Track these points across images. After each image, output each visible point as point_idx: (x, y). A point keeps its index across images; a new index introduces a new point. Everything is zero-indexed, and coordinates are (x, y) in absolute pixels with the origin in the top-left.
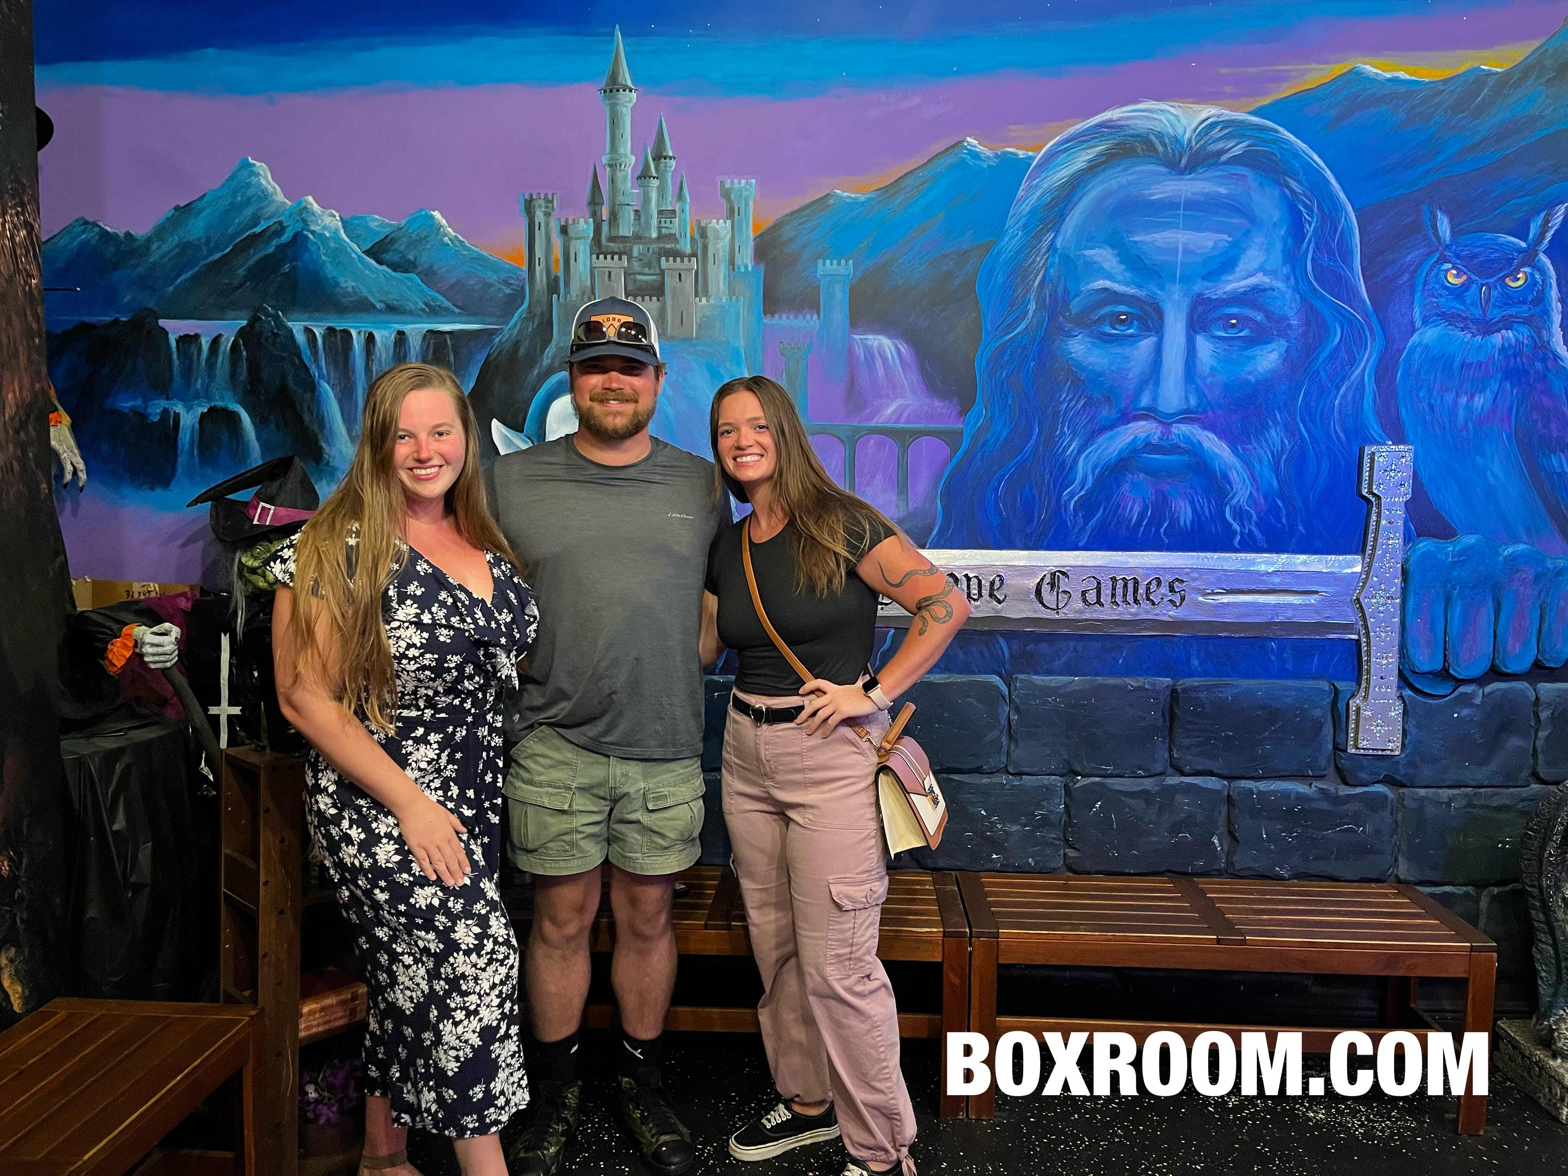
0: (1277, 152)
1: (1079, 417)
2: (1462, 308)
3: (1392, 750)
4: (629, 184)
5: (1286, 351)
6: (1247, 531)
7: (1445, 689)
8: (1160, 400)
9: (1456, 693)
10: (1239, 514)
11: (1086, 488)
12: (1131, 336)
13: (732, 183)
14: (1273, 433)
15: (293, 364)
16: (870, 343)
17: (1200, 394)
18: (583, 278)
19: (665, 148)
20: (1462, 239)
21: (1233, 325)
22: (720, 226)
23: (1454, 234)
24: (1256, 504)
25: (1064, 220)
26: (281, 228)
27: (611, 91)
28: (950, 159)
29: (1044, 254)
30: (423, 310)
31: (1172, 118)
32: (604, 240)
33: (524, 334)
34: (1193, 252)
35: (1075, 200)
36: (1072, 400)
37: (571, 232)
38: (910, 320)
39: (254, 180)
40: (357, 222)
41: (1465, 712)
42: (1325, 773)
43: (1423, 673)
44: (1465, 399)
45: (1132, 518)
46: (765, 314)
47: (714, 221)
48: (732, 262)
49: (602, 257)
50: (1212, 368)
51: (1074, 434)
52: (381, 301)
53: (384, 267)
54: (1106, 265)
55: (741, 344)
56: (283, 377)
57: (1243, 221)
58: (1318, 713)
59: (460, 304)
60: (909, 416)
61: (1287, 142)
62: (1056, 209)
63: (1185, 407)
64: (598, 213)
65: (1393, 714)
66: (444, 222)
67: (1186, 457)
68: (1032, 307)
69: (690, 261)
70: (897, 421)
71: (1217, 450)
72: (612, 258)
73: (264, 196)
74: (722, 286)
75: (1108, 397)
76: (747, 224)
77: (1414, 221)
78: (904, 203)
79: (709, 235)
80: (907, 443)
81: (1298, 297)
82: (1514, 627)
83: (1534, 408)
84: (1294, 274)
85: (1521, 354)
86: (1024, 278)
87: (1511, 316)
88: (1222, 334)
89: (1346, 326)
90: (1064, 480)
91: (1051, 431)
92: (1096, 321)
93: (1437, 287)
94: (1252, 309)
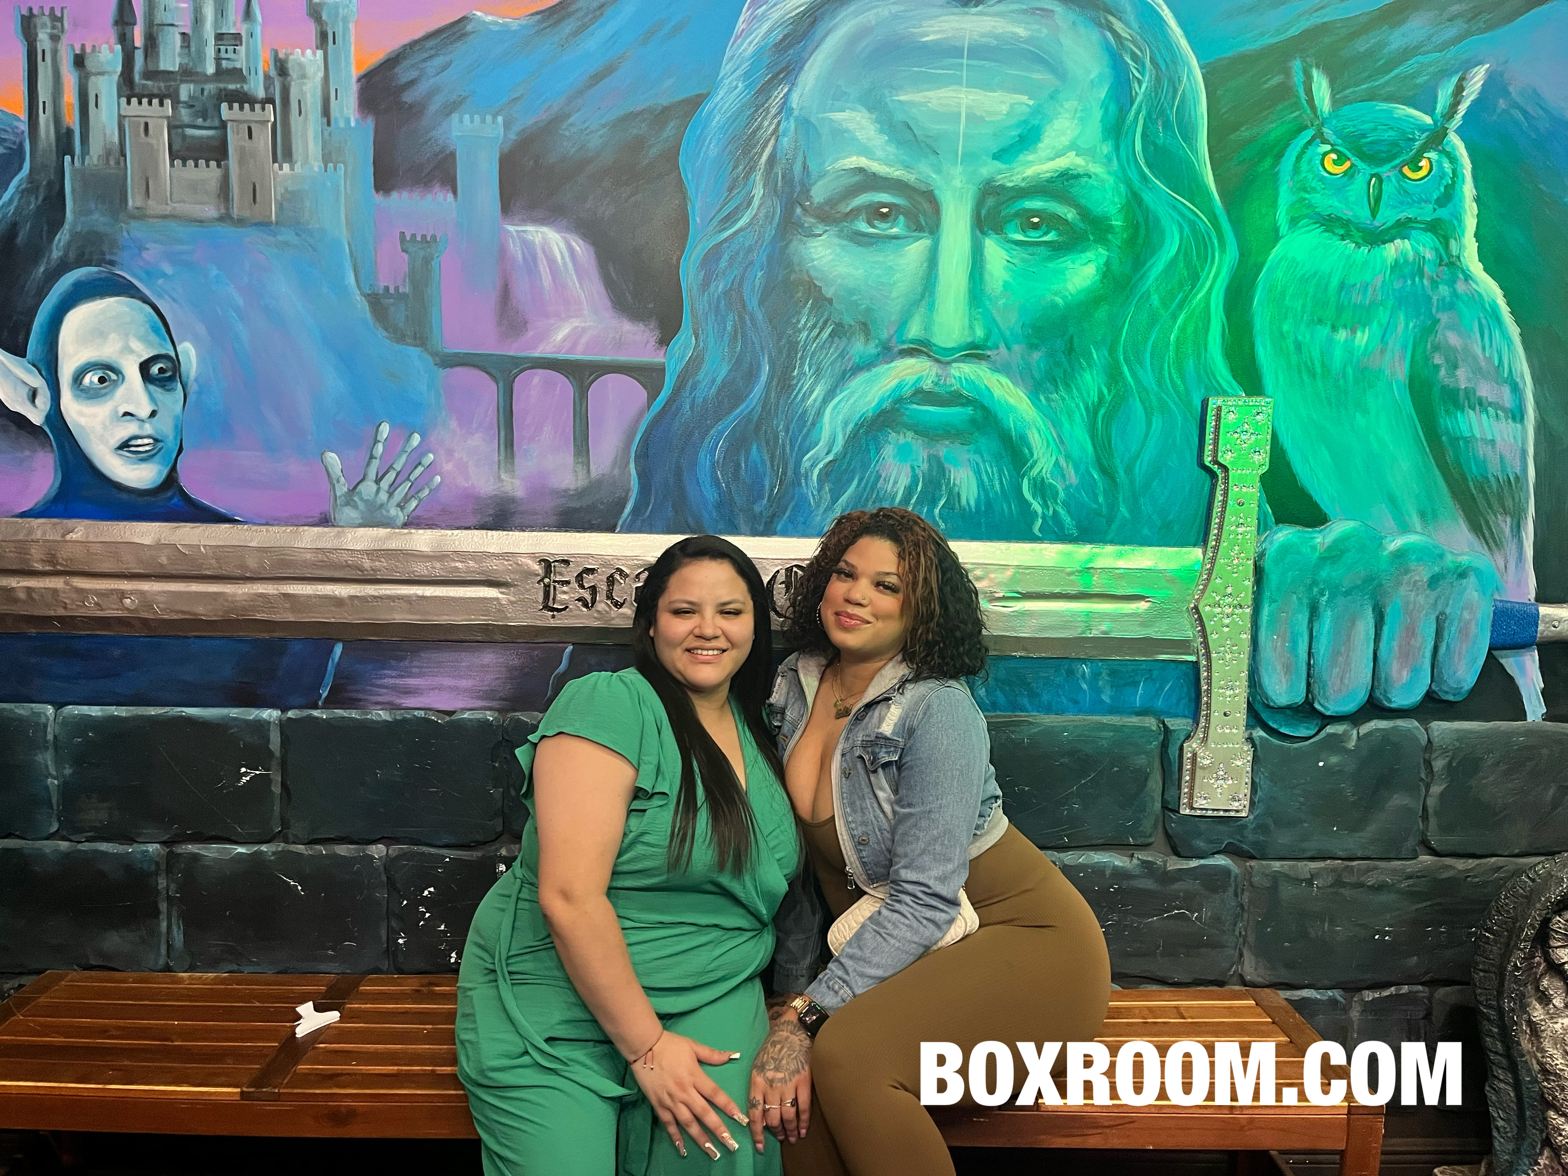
1: (824, 352)
2: (1342, 206)
3: (1237, 811)
5: (1107, 264)
6: (1051, 513)
7: (1308, 728)
8: (935, 329)
9: (1323, 734)
10: (1041, 488)
11: (835, 451)
12: (896, 237)
14: (1087, 377)
16: (530, 237)
17: (990, 322)
18: (108, 132)
20: (1346, 110)
21: (1036, 226)
22: (309, 60)
23: (1334, 103)
24: (1063, 475)
25: (802, 68)
29: (775, 116)
32: (137, 77)
33: (24, 213)
34: (981, 119)
36: (814, 326)
37: (90, 65)
38: (587, 206)
41: (1334, 759)
42: (1151, 840)
43: (1280, 708)
44: (1344, 334)
45: (897, 492)
46: (377, 191)
47: (298, 50)
48: (326, 112)
49: (134, 100)
50: (1006, 285)
51: (818, 373)
54: (860, 135)
55: (343, 234)
57: (1050, 77)
58: (1141, 761)
60: (589, 341)
63: (969, 340)
64: (128, 35)
65: (1239, 763)
67: (969, 410)
68: (758, 192)
69: (263, 109)
70: (572, 350)
71: (1012, 401)
72: (150, 104)
74: (314, 149)
75: (864, 324)
76: (347, 57)
77: (1282, 83)
78: (576, 33)
79: (291, 72)
80: (586, 384)
81: (1123, 188)
82: (1400, 647)
83: (1436, 348)
84: (1118, 156)
85: (1421, 272)
86: (746, 152)
87: (1409, 220)
88: (1020, 237)
89: (1186, 230)
90: (804, 439)
91: (788, 369)
92: (848, 214)
93: (1310, 176)
94: (1060, 202)
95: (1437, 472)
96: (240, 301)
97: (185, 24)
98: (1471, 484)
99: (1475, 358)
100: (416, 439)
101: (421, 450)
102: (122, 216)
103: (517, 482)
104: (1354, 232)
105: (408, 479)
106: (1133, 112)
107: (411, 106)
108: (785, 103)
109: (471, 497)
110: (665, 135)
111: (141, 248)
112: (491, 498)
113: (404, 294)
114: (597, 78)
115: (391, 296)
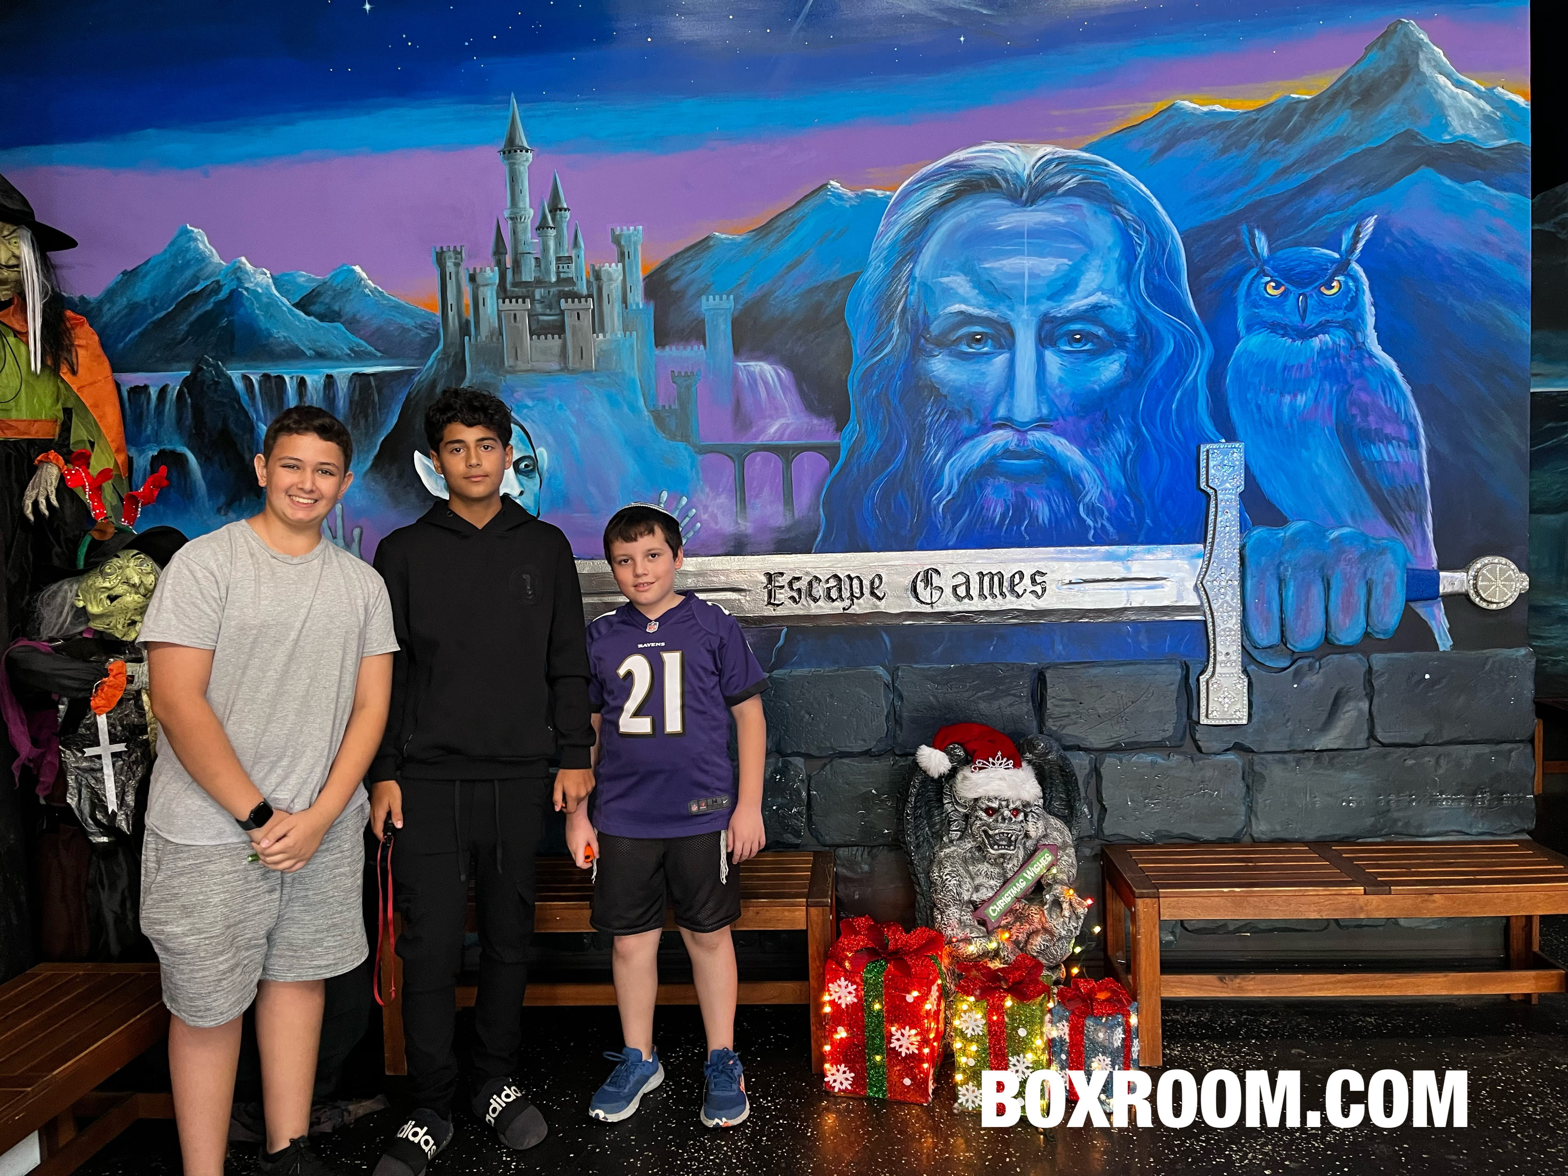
0: (1107, 184)
1: (943, 429)
2: (1281, 316)
3: (1240, 720)
4: (529, 235)
5: (1126, 362)
6: (1100, 525)
7: (1285, 662)
8: (1016, 410)
10: (1092, 510)
11: (953, 492)
12: (986, 353)
13: (622, 230)
14: (1119, 436)
15: (233, 407)
16: (752, 369)
17: (1051, 404)
18: (491, 321)
19: (560, 200)
20: (1279, 254)
21: (1078, 341)
22: (613, 269)
23: (1270, 249)
24: (1106, 500)
25: (921, 252)
26: (218, 287)
27: (510, 152)
28: (816, 200)
29: (905, 283)
30: (349, 355)
31: (1012, 157)
32: (508, 286)
33: (440, 373)
34: (1038, 276)
35: (929, 233)
36: (936, 413)
37: (479, 279)
38: (788, 347)
39: (192, 245)
40: (286, 278)
41: (1304, 682)
42: (1181, 743)
43: (1264, 648)
44: (1289, 398)
45: (995, 517)
46: (656, 346)
47: (607, 264)
48: (625, 301)
49: (507, 301)
50: (1060, 379)
51: (939, 443)
52: (310, 349)
53: (312, 318)
54: (961, 291)
55: (636, 375)
56: (225, 420)
57: (1081, 246)
59: (382, 349)
60: (791, 433)
61: (1116, 174)
62: (914, 242)
63: (1038, 416)
64: (502, 261)
65: (1238, 687)
66: (364, 275)
67: (1041, 461)
68: (896, 331)
69: (586, 301)
70: (780, 439)
71: (1069, 454)
72: (517, 302)
73: (202, 259)
74: (617, 323)
76: (637, 266)
77: (1236, 241)
78: (776, 241)
79: (603, 278)
80: (790, 459)
81: (1134, 313)
82: (1343, 603)
83: (1353, 403)
84: (1129, 293)
85: (1338, 355)
86: (887, 306)
87: (1328, 321)
88: (1068, 348)
89: (1178, 337)
90: (932, 486)
91: (919, 442)
92: (954, 341)
93: (1258, 298)
94: (1093, 324)
95: (1360, 485)
97: (536, 252)
98: (1385, 492)
99: (1381, 408)
100: (684, 500)
101: (688, 508)
102: (501, 372)
103: (748, 524)
104: (1291, 332)
106: (1137, 265)
107: (677, 292)
108: (911, 274)
110: (835, 300)
111: (513, 392)
112: (732, 535)
113: (675, 409)
114: (791, 267)
115: (666, 411)
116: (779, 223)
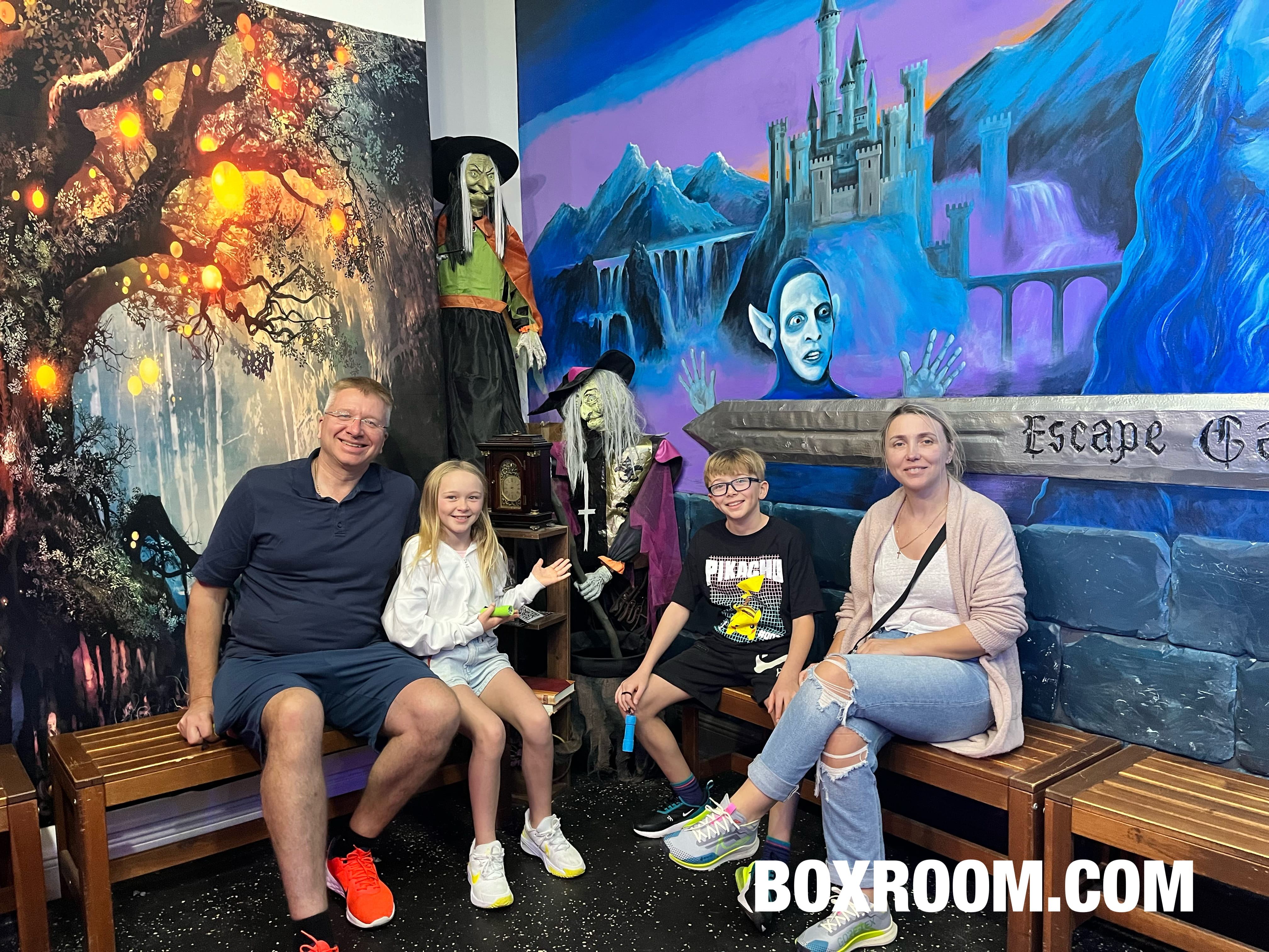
1: (1258, 235)
4: (835, 94)
13: (910, 69)
15: (649, 280)
16: (1026, 190)
18: (804, 181)
19: (859, 54)
22: (900, 110)
25: (1235, 11)
26: (644, 187)
27: (823, 19)
29: (1213, 54)
30: (712, 228)
32: (817, 147)
33: (768, 235)
36: (1249, 215)
37: (797, 146)
39: (632, 157)
40: (680, 172)
46: (934, 181)
47: (894, 106)
48: (908, 141)
49: (816, 160)
51: (1253, 254)
52: (691, 227)
53: (693, 201)
55: (915, 212)
56: (644, 290)
59: (732, 219)
60: (1065, 258)
64: (814, 125)
66: (723, 159)
68: (1199, 117)
69: (876, 148)
70: (1052, 265)
72: (823, 160)
73: (637, 167)
74: (901, 164)
76: (921, 103)
79: (891, 121)
80: (1062, 287)
86: (1190, 87)
90: (1239, 310)
96: (862, 265)
97: (839, 109)
100: (952, 338)
103: (1014, 363)
105: (946, 365)
107: (955, 122)
108: (1221, 42)
109: (983, 375)
110: (1124, 93)
111: (817, 243)
112: (996, 374)
113: (947, 244)
115: (941, 247)
116: (1062, 20)
